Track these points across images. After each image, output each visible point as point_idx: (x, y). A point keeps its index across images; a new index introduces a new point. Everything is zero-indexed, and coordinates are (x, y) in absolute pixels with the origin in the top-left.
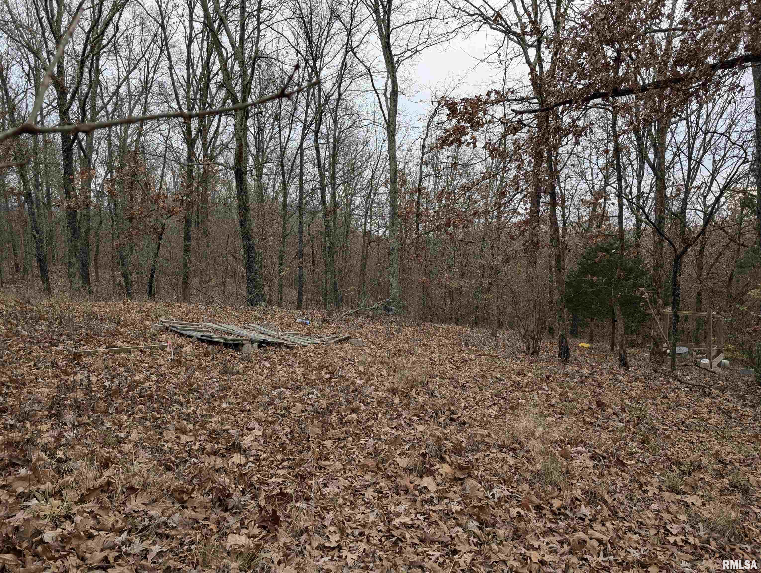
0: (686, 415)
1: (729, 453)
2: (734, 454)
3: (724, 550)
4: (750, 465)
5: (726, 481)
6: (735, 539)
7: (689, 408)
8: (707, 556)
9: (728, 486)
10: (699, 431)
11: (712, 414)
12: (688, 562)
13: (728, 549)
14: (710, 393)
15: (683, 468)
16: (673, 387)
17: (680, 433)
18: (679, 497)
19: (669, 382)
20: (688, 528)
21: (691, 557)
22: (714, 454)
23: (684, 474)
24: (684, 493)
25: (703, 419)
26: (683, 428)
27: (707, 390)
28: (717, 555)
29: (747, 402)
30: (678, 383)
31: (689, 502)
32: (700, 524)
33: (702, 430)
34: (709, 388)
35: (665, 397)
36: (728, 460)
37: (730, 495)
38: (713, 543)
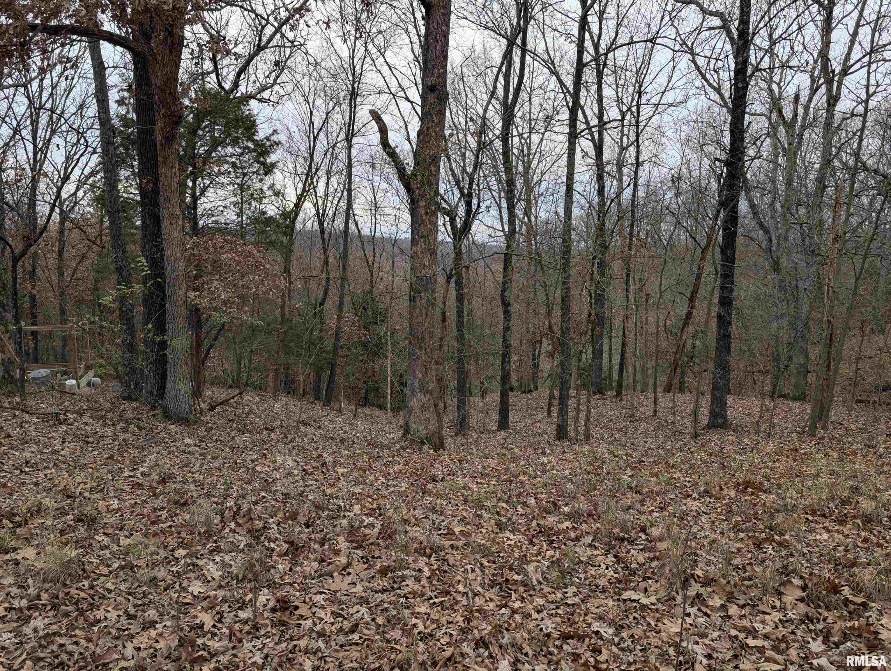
0: (33, 452)
1: (79, 484)
2: (85, 483)
3: (57, 598)
4: (101, 490)
5: (71, 517)
6: (71, 580)
7: (37, 443)
8: (37, 614)
9: (72, 522)
10: (47, 468)
11: (66, 444)
12: (11, 632)
13: (61, 595)
14: (66, 420)
15: (17, 519)
16: (20, 421)
17: (23, 476)
18: (8, 557)
19: (15, 416)
20: (14, 590)
21: (15, 624)
22: (61, 491)
23: (20, 526)
24: (15, 549)
25: (54, 452)
26: (27, 469)
27: (62, 417)
28: (49, 608)
29: (107, 421)
30: (26, 416)
31: (19, 557)
32: (30, 581)
33: (51, 465)
34: (64, 414)
35: (9, 436)
36: (78, 492)
37: (73, 531)
38: (45, 596)
